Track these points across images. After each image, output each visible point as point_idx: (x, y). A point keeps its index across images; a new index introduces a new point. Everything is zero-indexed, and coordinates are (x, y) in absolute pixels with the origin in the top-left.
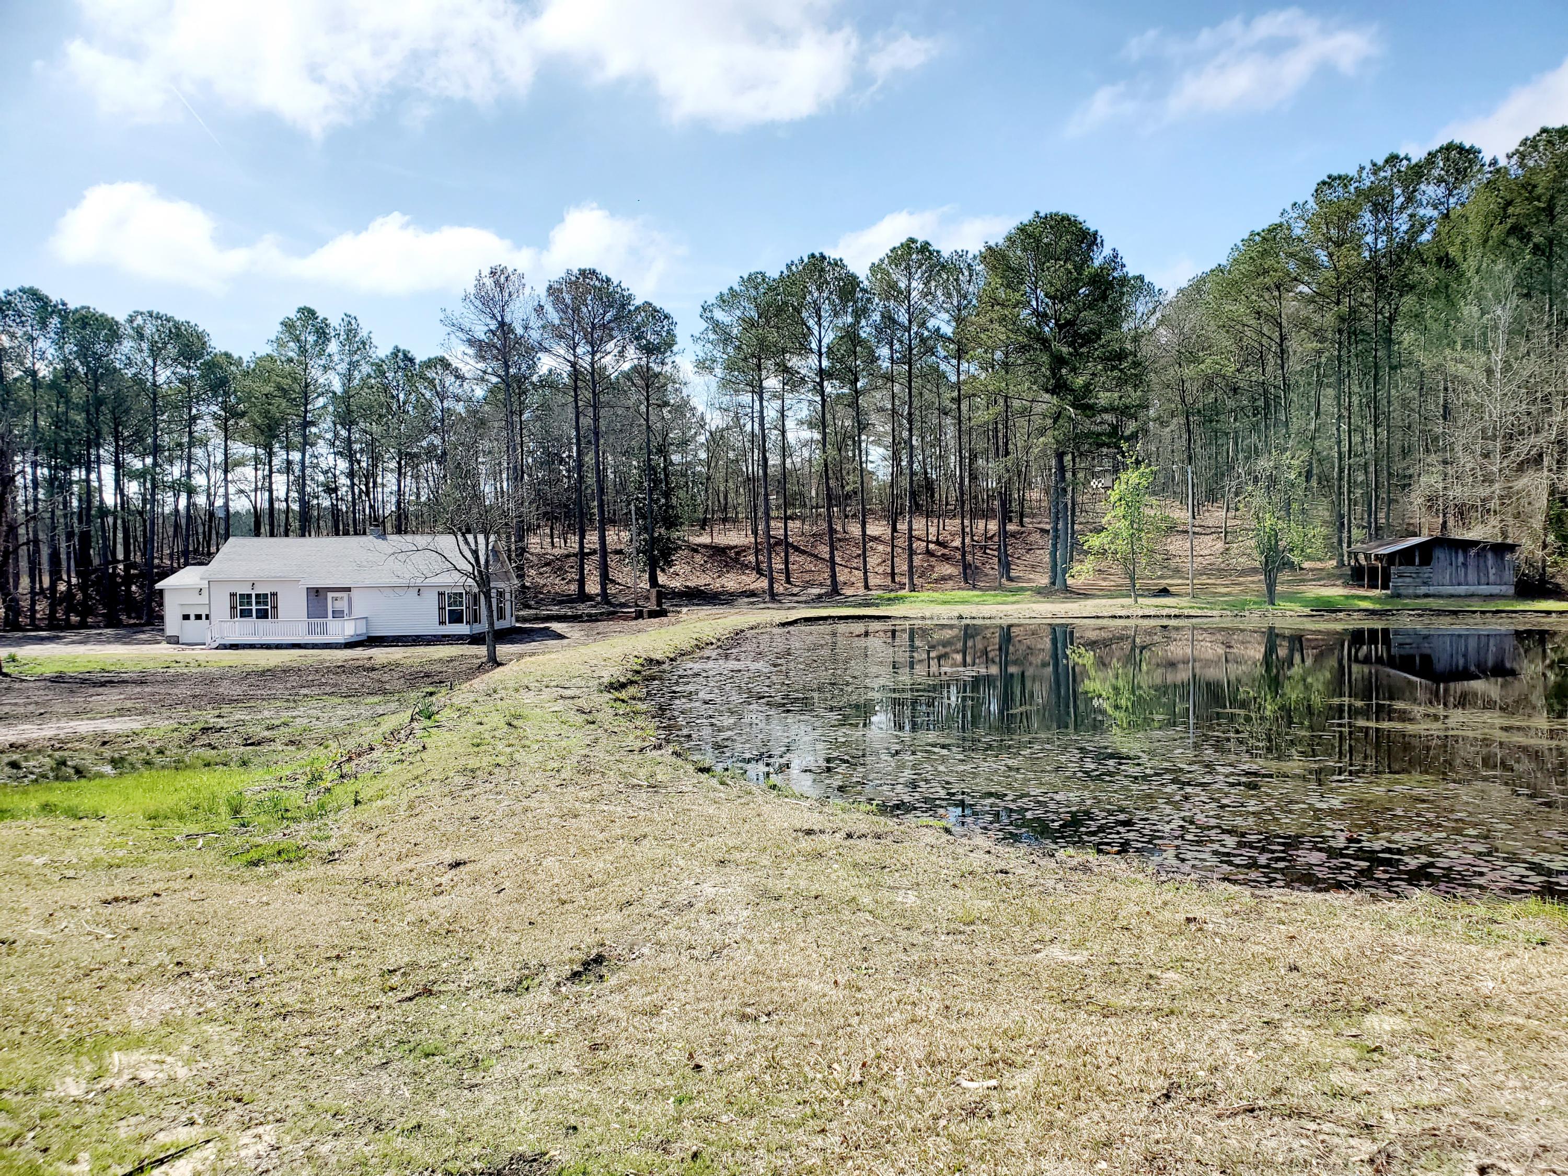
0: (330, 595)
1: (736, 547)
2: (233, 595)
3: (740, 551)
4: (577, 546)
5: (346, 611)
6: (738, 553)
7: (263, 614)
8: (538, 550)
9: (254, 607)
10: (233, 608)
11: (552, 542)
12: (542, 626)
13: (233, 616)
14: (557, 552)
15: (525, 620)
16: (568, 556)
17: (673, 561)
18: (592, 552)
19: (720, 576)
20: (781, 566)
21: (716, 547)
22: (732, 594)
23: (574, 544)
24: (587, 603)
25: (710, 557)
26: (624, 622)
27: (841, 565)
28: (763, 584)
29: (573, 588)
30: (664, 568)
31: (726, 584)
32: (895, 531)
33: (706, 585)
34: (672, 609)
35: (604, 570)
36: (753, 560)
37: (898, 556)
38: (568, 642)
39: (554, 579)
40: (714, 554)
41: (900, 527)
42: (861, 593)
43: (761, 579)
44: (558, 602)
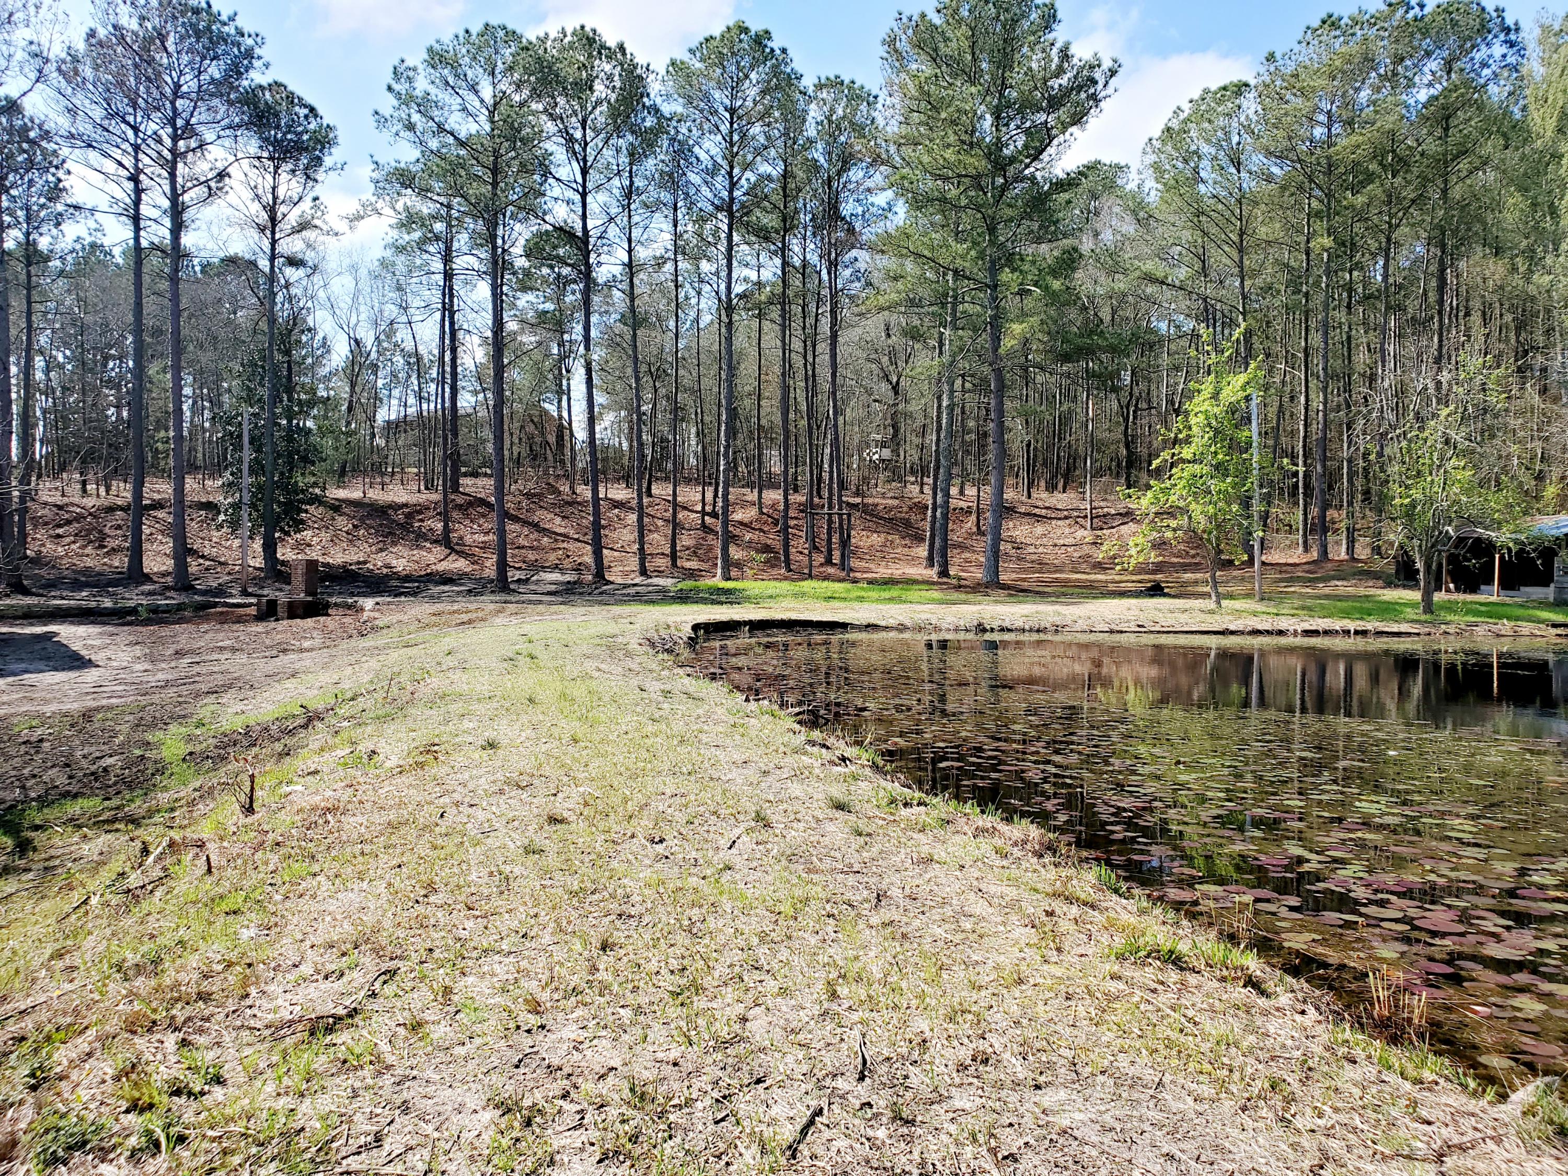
1: (406, 505)
3: (417, 510)
4: (129, 495)
6: (409, 516)
8: (58, 499)
11: (84, 490)
12: (39, 630)
14: (89, 502)
16: (111, 509)
17: (302, 522)
18: (158, 505)
19: (381, 550)
20: (482, 538)
21: (371, 505)
22: (408, 578)
23: (123, 492)
24: (147, 587)
25: (362, 520)
26: (236, 627)
27: (578, 540)
28: (459, 564)
29: (120, 562)
30: (287, 534)
31: (394, 563)
32: (650, 495)
33: (359, 563)
34: (333, 600)
35: (179, 534)
36: (440, 526)
37: (657, 530)
38: (91, 676)
39: (84, 547)
40: (369, 516)
41: (655, 490)
42: (638, 580)
43: (453, 557)
44: (87, 585)
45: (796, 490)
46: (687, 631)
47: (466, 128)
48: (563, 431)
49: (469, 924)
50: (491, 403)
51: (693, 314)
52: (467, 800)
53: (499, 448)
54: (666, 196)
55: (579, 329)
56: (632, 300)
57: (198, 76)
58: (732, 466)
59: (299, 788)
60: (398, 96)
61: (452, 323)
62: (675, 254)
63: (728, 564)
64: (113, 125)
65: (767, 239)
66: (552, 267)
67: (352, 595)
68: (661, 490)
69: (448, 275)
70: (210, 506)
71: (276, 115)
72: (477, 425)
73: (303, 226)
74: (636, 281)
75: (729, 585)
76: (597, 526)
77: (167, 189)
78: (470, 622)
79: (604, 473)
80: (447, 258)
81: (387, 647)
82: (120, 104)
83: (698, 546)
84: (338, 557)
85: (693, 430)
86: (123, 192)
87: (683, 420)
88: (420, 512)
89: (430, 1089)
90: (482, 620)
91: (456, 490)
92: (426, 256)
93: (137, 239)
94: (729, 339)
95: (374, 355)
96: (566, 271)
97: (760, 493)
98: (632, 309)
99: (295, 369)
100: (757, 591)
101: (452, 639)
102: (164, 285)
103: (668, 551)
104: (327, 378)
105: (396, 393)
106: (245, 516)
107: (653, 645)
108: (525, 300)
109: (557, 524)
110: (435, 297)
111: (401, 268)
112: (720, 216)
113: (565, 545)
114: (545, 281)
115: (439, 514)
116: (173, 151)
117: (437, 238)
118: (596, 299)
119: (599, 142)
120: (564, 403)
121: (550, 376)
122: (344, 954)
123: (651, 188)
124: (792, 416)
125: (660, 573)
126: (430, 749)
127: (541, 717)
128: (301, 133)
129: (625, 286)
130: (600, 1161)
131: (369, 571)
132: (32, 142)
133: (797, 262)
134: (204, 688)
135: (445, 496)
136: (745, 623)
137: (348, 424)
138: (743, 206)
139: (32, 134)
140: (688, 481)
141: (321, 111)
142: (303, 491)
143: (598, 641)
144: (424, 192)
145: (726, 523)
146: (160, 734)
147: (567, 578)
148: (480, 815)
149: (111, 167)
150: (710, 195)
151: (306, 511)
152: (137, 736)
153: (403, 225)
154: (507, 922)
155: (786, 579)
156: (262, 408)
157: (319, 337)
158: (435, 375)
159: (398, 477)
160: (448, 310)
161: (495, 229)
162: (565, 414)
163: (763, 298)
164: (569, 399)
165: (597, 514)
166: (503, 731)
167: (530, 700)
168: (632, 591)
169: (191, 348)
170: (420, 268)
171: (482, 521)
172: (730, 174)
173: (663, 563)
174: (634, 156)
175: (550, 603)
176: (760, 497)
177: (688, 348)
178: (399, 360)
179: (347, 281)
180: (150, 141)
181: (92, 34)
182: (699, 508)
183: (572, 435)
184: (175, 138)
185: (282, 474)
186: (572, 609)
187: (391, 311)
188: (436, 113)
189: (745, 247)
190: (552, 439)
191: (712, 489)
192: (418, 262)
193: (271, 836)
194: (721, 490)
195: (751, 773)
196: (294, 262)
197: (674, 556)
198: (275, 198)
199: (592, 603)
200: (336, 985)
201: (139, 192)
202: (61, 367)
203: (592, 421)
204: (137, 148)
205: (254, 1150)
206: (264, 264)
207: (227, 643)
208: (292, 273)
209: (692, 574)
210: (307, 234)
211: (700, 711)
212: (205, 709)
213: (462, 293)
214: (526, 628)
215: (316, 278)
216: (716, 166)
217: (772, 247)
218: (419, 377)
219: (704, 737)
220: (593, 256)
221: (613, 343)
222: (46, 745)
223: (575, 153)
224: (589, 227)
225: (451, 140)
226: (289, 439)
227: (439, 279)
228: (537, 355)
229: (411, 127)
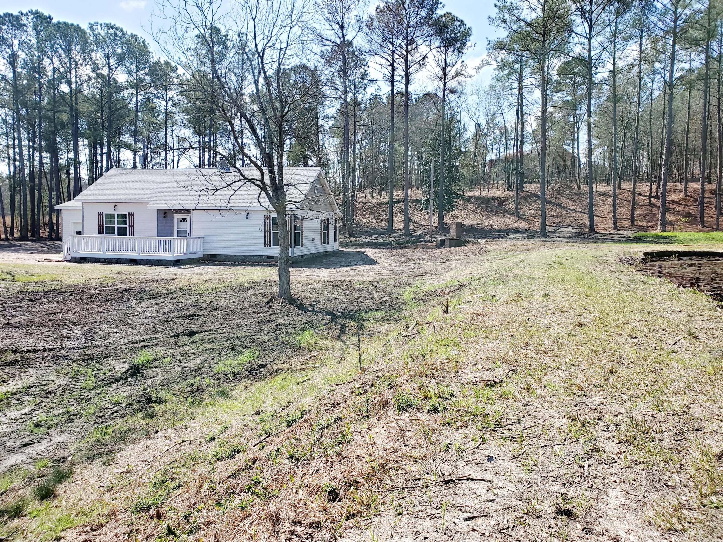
0: (176, 217)
1: (499, 198)
2: (100, 215)
4: (388, 198)
5: (188, 232)
6: (500, 203)
7: (122, 232)
8: (364, 200)
9: (116, 226)
10: (100, 226)
11: (373, 196)
12: (359, 250)
13: (100, 232)
14: (374, 201)
15: (347, 245)
16: (381, 204)
17: (454, 206)
18: (398, 201)
19: (488, 218)
20: (533, 212)
21: (482, 198)
22: (499, 231)
23: (386, 196)
24: (394, 235)
25: (479, 205)
26: (428, 250)
27: (581, 212)
28: (522, 224)
29: (385, 225)
30: (448, 212)
31: (493, 224)
32: (620, 188)
33: (478, 224)
34: (467, 239)
35: (406, 213)
36: (514, 207)
37: (623, 206)
38: (377, 267)
39: (372, 219)
40: (482, 203)
41: (623, 186)
42: (612, 232)
43: (520, 221)
44: (373, 234)
45: (710, 182)
46: (641, 255)
47: (530, 16)
48: (574, 159)
49: (546, 359)
50: (540, 147)
51: (648, 91)
52: (539, 315)
53: (543, 169)
54: (636, 32)
55: (584, 108)
56: (614, 89)
57: (416, 17)
58: (669, 172)
59: (465, 306)
60: (499, 8)
61: (522, 111)
62: (640, 61)
63: (665, 223)
64: (385, 44)
65: (697, 45)
66: (571, 78)
67: (475, 238)
68: (626, 186)
69: (521, 89)
70: (418, 201)
71: (447, 27)
72: (532, 159)
73: (458, 74)
74: (617, 79)
75: (665, 234)
76: (591, 205)
77: (404, 67)
78: (529, 249)
79: (595, 178)
80: (520, 80)
81: (491, 259)
82: (388, 35)
83: (647, 214)
84: (468, 221)
85: (646, 154)
86: (387, 71)
87: (640, 149)
88: (505, 201)
89: (538, 410)
90: (535, 249)
91: (522, 190)
92: (510, 81)
93: (392, 90)
94: (671, 102)
95: (486, 130)
96: (578, 79)
97: (686, 185)
98: (614, 94)
99: (452, 139)
100: (682, 237)
101: (521, 256)
102: (402, 109)
103: (629, 217)
104: (465, 143)
105: (495, 147)
106: (431, 204)
107: (622, 261)
108: (557, 97)
109: (571, 205)
110: (514, 100)
111: (499, 88)
112: (667, 37)
113: (574, 215)
114: (567, 85)
115: (514, 201)
116: (407, 51)
117: (516, 72)
118: (594, 91)
119: (599, 10)
120: (576, 145)
121: (568, 132)
122: (494, 363)
123: (627, 29)
124: (708, 141)
125: (624, 228)
126: (519, 295)
127: (569, 286)
128: (457, 34)
129: (611, 82)
130: (618, 443)
131: (482, 228)
132: (357, 56)
133: (715, 54)
134: (418, 273)
135: (517, 193)
136: (675, 253)
137: (474, 162)
138: (682, 29)
139: (356, 53)
140: (642, 180)
141: (465, 22)
142: (454, 193)
143: (593, 258)
144: (510, 51)
145: (664, 201)
146: (402, 290)
147: (575, 230)
148: (546, 321)
149: (383, 61)
150: (662, 26)
151: (456, 202)
152: (395, 290)
153: (500, 68)
154: (562, 360)
155: (701, 231)
156: (438, 158)
157: (462, 125)
158: (513, 137)
159: (495, 185)
160: (520, 106)
161: (544, 63)
162: (576, 151)
163: (693, 77)
164: (578, 143)
165: (591, 198)
166: (551, 291)
167: (562, 280)
168: (609, 237)
169: (411, 134)
170: (507, 87)
171: (533, 204)
172: (675, 13)
173: (626, 223)
174: (618, 14)
175: (567, 242)
176: (686, 187)
177: (644, 111)
178: (497, 132)
179: (475, 97)
180: (398, 48)
181: (378, 8)
182: (648, 194)
183: (579, 161)
184: (407, 45)
185: (446, 186)
186: (578, 245)
187: (494, 108)
188: (515, 12)
189: (682, 52)
190: (569, 163)
191: (656, 184)
192: (507, 84)
193: (457, 321)
194: (661, 184)
195: (684, 316)
196: (453, 92)
197: (633, 219)
198: (445, 64)
199: (589, 242)
200: (492, 373)
201: (393, 70)
202: (365, 147)
203: (590, 152)
204: (393, 52)
205: (472, 417)
206: (440, 94)
207: (425, 256)
208: (452, 97)
209: (643, 229)
210: (459, 78)
211: (652, 289)
212: (419, 281)
213: (527, 96)
214: (556, 252)
215: (462, 98)
216: (667, 10)
217: (700, 49)
218: (506, 138)
219: (655, 300)
220: (593, 69)
221: (603, 112)
222: (365, 291)
223: (586, 18)
224: (592, 55)
225: (523, 24)
226: (449, 170)
227: (516, 91)
228: (562, 123)
229: (504, 21)
